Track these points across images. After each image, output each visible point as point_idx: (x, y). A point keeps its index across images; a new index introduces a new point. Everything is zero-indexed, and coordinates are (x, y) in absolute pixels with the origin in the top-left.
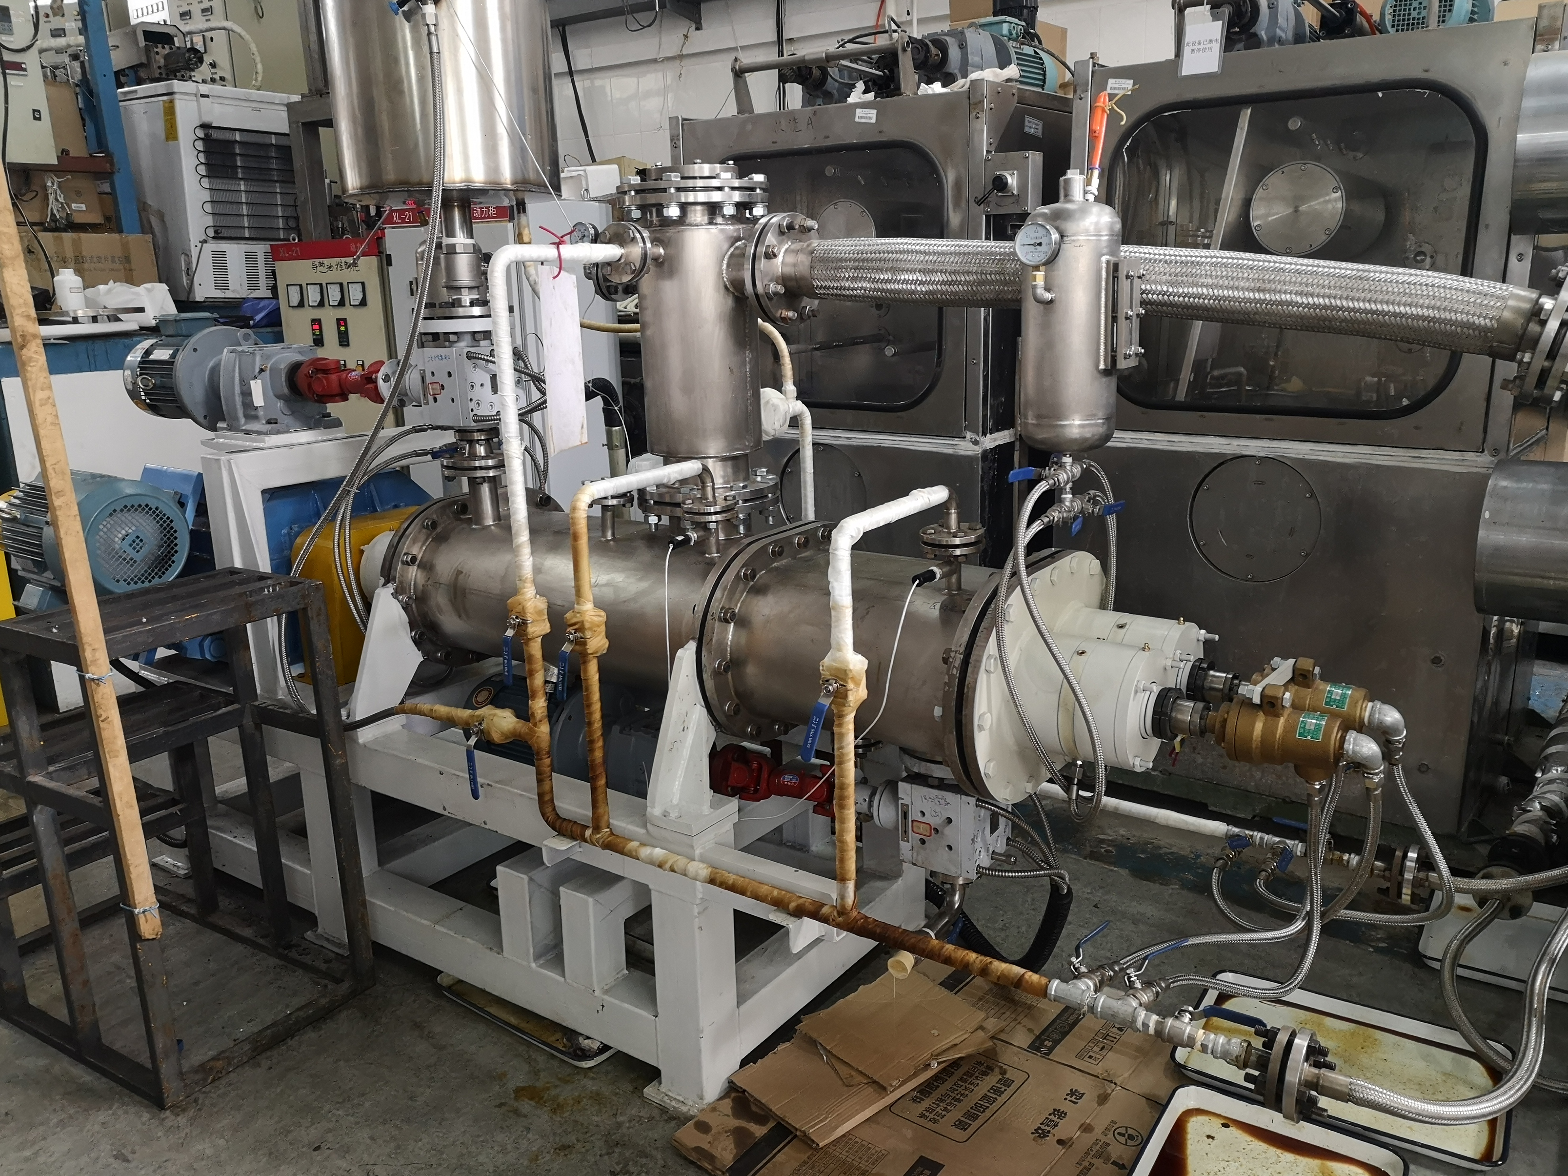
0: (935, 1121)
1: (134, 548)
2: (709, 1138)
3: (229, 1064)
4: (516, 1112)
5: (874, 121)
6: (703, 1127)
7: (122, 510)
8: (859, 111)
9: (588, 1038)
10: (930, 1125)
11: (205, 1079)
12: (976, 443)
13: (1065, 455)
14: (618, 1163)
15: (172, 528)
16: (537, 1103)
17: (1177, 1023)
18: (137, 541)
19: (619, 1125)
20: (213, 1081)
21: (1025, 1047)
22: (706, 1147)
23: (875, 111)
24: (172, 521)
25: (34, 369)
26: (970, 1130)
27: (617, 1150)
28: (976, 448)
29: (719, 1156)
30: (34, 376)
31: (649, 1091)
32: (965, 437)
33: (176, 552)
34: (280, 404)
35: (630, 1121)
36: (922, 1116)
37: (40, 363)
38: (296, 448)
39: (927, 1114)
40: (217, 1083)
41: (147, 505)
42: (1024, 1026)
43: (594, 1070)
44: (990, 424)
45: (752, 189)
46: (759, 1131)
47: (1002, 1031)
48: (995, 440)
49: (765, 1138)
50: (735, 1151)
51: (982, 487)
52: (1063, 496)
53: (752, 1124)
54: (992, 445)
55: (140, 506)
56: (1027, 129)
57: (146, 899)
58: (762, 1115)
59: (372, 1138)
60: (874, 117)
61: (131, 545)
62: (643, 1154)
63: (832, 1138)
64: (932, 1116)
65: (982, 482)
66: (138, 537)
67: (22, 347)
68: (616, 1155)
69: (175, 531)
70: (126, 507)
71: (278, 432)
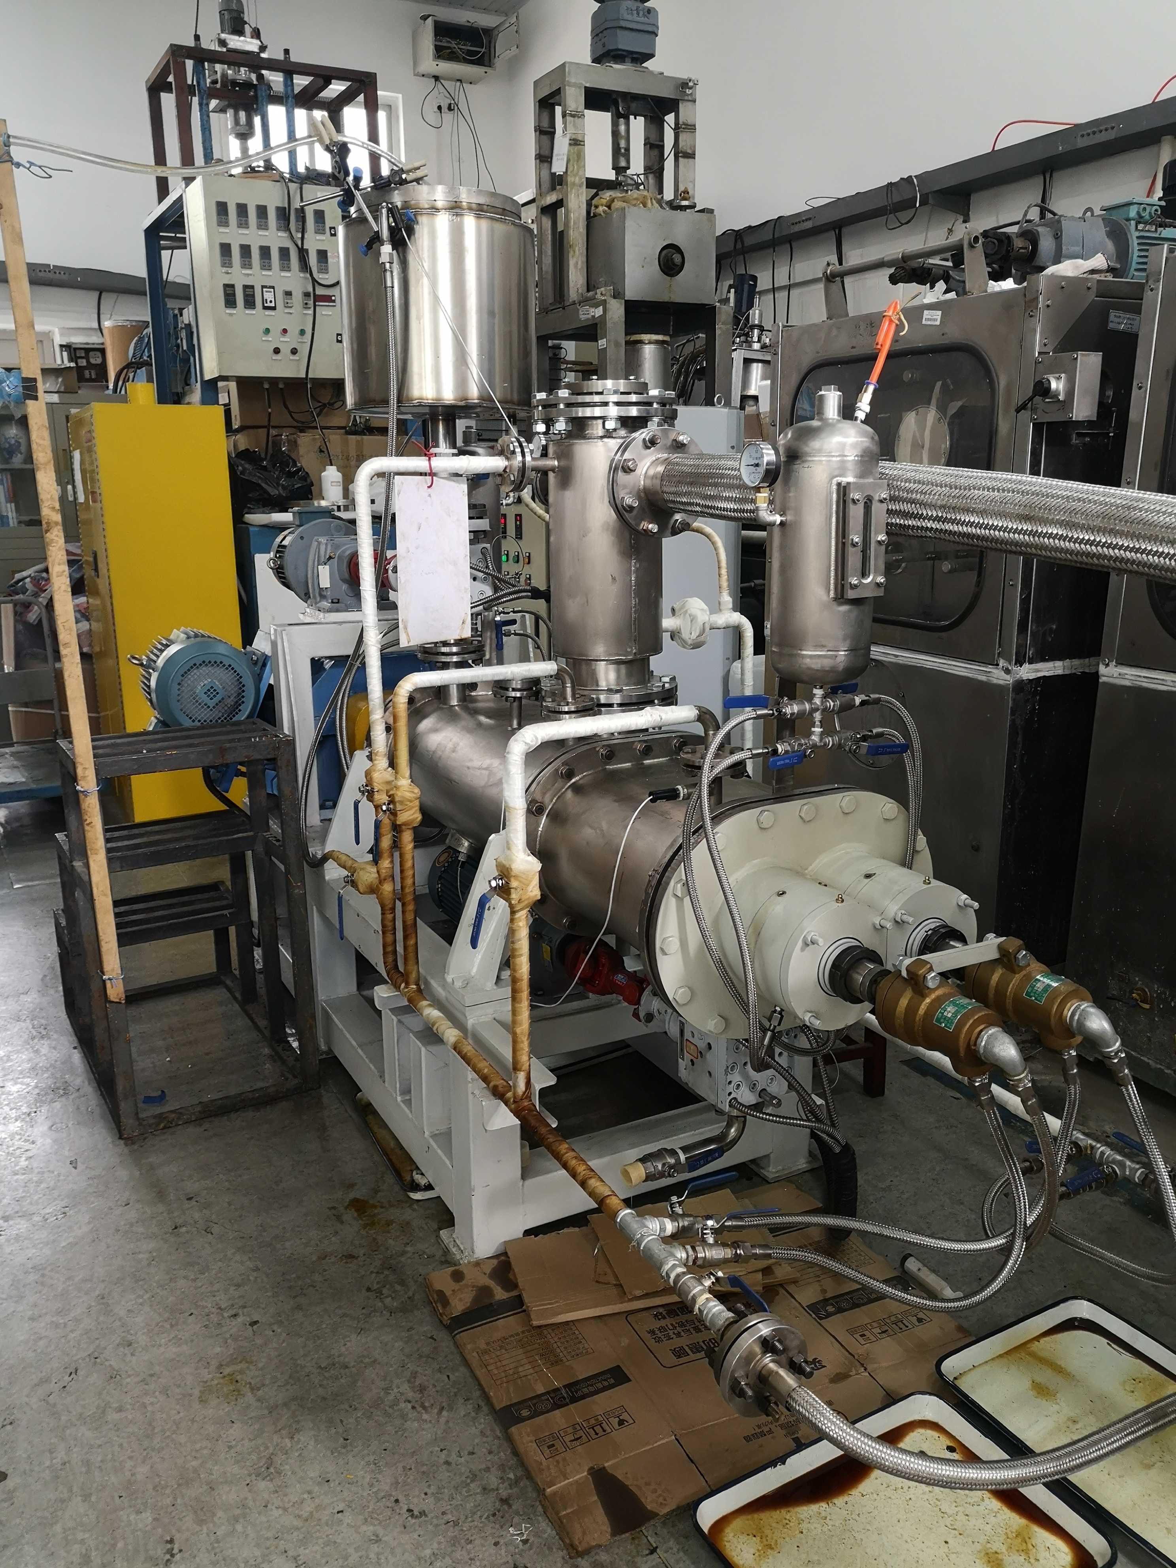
0: (658, 1340)
1: (208, 696)
2: (455, 1286)
3: (179, 1118)
4: (339, 1218)
5: (938, 323)
6: (458, 1276)
7: (200, 665)
8: (926, 313)
9: (422, 1174)
10: (651, 1343)
11: (158, 1124)
12: (1007, 671)
13: (815, 687)
14: (378, 1283)
15: (241, 683)
16: (359, 1215)
17: (692, 1283)
18: (211, 691)
19: (404, 1253)
20: (165, 1128)
21: (804, 1306)
22: (448, 1293)
23: (940, 313)
24: (241, 677)
25: (54, 549)
26: (682, 1360)
27: (386, 1272)
28: (1008, 677)
29: (453, 1304)
30: (53, 554)
31: (444, 1233)
32: (998, 665)
33: (243, 702)
34: (345, 587)
35: (414, 1253)
36: (652, 1332)
37: (59, 545)
38: (344, 625)
39: (657, 1332)
40: (165, 1131)
41: (221, 662)
42: (821, 1286)
43: (420, 1203)
44: (1030, 653)
45: (650, 404)
46: (500, 1294)
47: (795, 1282)
48: (1038, 671)
49: (503, 1303)
50: (468, 1305)
51: (1013, 722)
52: (813, 729)
53: (499, 1288)
54: (1032, 676)
55: (215, 662)
56: (1111, 326)
57: (113, 970)
58: (509, 1284)
59: (229, 1204)
60: (939, 318)
61: (205, 693)
62: (402, 1283)
63: (550, 1321)
64: (660, 1335)
65: (1013, 713)
66: (212, 687)
67: (47, 531)
68: (382, 1276)
69: (244, 686)
70: (204, 662)
71: (337, 611)
